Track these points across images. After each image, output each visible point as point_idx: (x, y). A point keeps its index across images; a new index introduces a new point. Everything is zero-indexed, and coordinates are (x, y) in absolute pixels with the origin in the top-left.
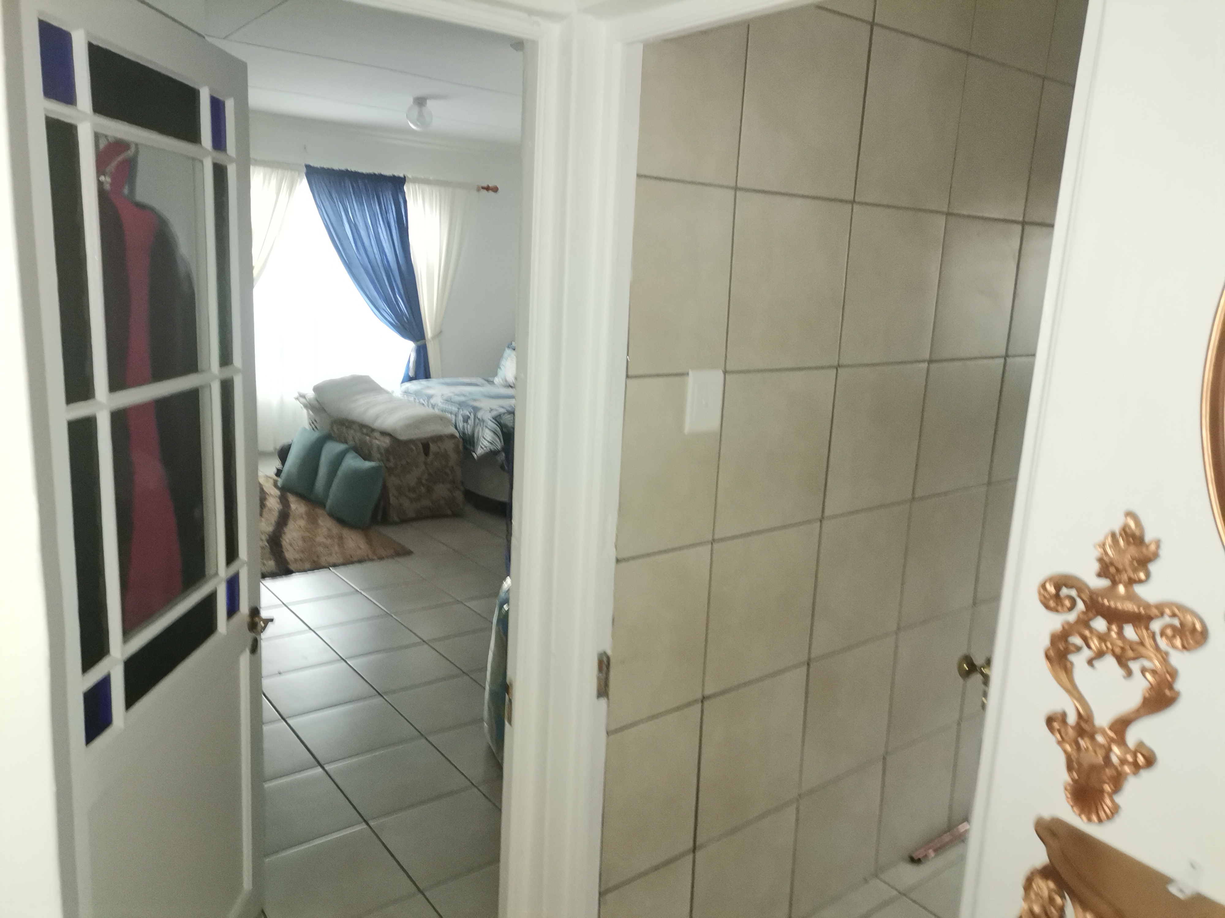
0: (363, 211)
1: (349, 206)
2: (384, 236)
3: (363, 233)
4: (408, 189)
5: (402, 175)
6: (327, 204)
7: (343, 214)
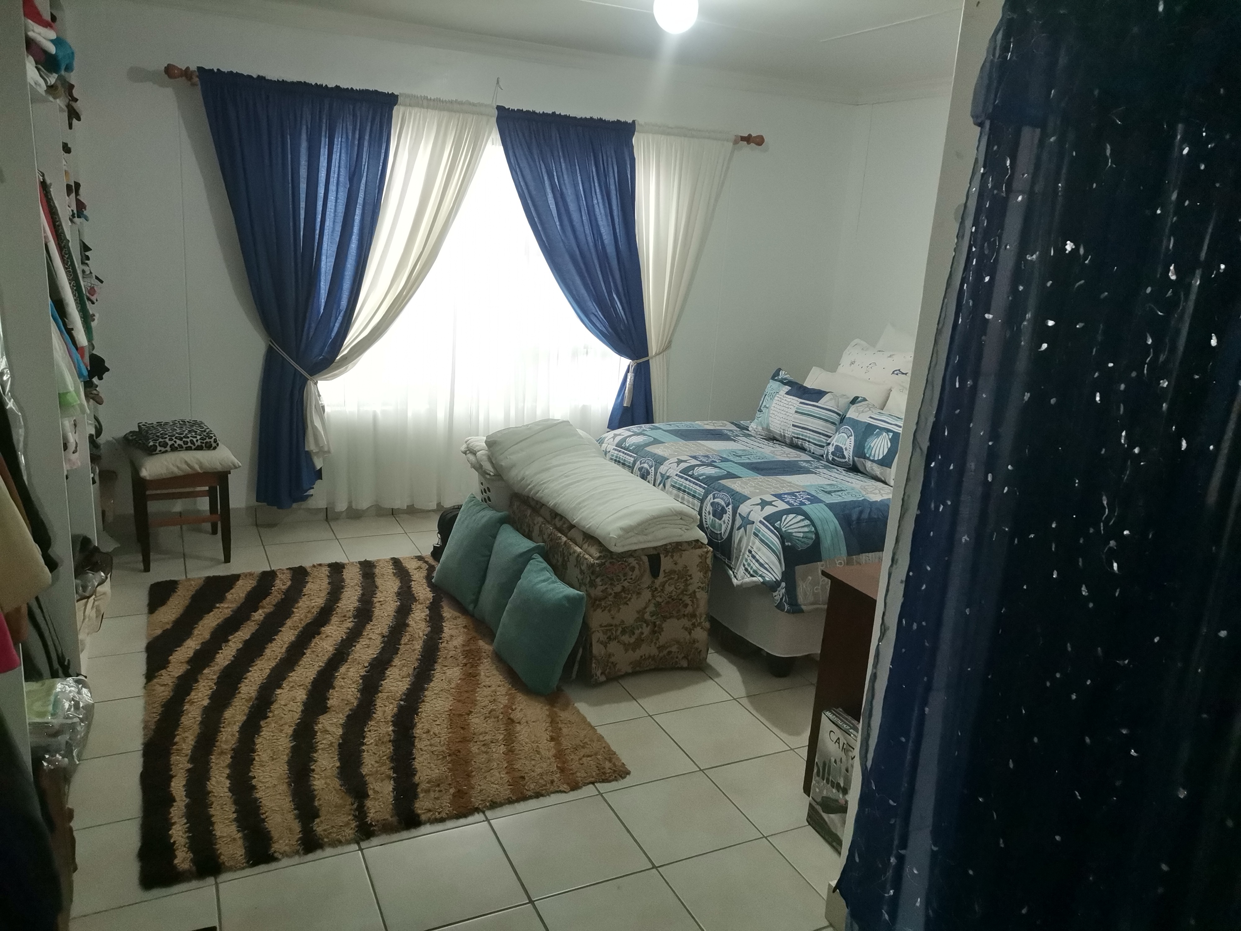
0: (574, 173)
1: (554, 168)
2: (600, 210)
3: (572, 207)
4: (638, 141)
5: (630, 121)
6: (524, 164)
7: (546, 178)
